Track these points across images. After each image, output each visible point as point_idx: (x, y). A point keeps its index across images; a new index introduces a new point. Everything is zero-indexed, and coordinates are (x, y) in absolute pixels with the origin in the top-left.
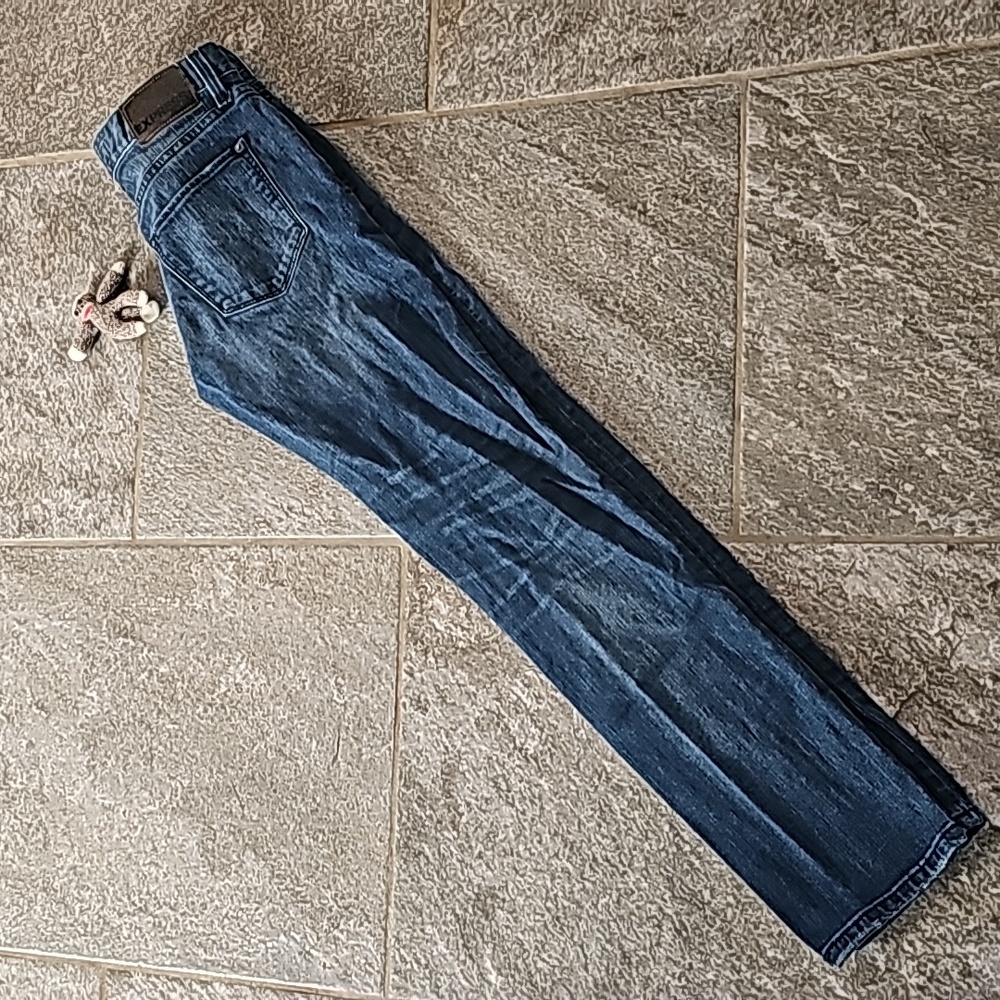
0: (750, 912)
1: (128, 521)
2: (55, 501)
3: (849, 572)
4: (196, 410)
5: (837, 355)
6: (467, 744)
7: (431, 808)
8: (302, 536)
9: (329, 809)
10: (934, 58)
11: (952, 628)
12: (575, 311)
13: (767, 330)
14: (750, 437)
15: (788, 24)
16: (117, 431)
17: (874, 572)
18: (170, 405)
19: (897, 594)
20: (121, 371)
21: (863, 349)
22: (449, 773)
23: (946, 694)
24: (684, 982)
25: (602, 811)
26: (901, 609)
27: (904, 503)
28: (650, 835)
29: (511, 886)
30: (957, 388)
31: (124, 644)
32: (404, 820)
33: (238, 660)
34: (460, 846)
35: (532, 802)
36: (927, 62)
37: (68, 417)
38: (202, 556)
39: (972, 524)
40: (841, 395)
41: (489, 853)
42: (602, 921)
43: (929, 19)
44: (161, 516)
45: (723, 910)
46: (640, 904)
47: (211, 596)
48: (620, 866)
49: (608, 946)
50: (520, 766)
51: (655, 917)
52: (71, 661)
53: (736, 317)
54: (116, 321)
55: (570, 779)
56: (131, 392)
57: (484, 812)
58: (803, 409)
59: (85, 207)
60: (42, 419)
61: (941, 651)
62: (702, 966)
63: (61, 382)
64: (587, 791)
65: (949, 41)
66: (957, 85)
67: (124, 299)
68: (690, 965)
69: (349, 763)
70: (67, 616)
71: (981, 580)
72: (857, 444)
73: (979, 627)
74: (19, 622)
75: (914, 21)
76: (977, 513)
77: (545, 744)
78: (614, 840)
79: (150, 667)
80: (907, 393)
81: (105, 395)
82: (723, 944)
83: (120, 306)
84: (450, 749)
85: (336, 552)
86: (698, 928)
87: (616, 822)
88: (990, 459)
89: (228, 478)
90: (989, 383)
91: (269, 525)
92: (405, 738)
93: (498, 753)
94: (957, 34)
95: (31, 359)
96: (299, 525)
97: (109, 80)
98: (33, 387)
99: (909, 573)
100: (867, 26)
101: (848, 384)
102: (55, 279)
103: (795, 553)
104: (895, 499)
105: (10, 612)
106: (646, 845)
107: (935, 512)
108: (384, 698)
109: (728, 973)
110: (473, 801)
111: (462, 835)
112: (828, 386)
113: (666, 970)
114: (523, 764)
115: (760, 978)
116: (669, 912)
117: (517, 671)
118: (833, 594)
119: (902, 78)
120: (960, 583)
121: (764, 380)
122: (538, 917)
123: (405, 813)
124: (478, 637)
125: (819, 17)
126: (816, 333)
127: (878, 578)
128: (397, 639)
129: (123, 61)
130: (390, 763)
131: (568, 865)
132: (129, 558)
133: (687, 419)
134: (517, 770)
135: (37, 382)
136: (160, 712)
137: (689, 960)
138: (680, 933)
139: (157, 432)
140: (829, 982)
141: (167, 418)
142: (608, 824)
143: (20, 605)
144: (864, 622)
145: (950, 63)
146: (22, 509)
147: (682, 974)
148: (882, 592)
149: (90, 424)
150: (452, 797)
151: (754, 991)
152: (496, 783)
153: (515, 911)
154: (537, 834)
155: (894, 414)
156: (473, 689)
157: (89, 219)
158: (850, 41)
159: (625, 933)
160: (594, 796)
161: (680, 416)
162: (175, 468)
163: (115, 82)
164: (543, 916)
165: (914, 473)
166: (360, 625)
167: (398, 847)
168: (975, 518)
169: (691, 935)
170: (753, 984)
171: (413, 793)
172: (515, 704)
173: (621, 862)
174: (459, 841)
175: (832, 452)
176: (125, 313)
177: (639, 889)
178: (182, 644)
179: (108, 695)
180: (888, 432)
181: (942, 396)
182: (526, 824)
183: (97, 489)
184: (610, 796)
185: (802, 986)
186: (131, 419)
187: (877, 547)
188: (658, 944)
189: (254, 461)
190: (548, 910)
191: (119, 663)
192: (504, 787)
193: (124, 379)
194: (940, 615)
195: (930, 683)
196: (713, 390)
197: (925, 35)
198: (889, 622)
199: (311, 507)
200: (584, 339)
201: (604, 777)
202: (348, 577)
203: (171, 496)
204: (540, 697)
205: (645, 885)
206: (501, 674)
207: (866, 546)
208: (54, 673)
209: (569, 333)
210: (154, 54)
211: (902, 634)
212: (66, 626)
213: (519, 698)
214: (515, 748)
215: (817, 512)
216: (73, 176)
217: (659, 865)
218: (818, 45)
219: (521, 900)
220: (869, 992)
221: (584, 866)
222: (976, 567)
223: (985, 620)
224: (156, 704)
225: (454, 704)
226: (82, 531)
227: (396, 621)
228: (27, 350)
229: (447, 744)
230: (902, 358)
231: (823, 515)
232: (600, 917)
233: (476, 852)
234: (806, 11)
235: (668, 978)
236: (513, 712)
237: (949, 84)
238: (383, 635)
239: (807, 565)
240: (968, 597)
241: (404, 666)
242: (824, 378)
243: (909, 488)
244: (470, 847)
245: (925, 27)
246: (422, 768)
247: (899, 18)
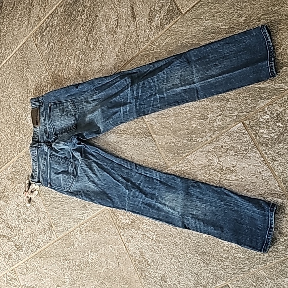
0: (215, 249)
1: (55, 235)
2: (39, 239)
3: (193, 161)
4: (56, 203)
5: (166, 116)
6: (142, 245)
7: (142, 264)
8: (88, 218)
9: (123, 276)
10: (151, 45)
11: (219, 161)
12: (114, 137)
13: (151, 119)
14: (160, 144)
15: (122, 55)
16: (44, 217)
17: (198, 158)
18: (51, 205)
19: (205, 160)
20: (38, 203)
21: (170, 112)
22: (142, 253)
23: (226, 176)
24: (211, 273)
25: (175, 244)
26: (207, 163)
27: (195, 140)
28: (187, 243)
29: (166, 272)
30: (192, 109)
31: (67, 262)
32: (138, 269)
33: (90, 253)
34: (152, 269)
35: (161, 250)
37: (34, 219)
38: (72, 234)
39: (210, 136)
40: (171, 124)
41: (158, 267)
42: (188, 269)
43: (146, 38)
44: (61, 230)
45: (210, 252)
46: (193, 260)
47: (78, 242)
48: (185, 254)
49: (192, 274)
50: (154, 244)
51: (197, 262)
52: (59, 272)
53: (144, 120)
54: (31, 193)
55: (165, 240)
56: (43, 207)
57: (153, 258)
58: (166, 131)
59: (16, 173)
60: (29, 223)
61: (220, 167)
62: (212, 267)
63: (29, 213)
64: (170, 241)
65: (152, 40)
66: (158, 47)
67: (31, 187)
68: (210, 268)
69: (122, 263)
70: (54, 263)
71: (219, 147)
72: (180, 133)
73: (224, 157)
74: (46, 270)
75: (143, 40)
76: (210, 133)
77: (156, 235)
78: (181, 249)
79: (74, 265)
80: (183, 116)
81: (38, 210)
82: (214, 260)
83: (31, 190)
84: (139, 248)
85: (96, 217)
86: (207, 259)
87: (179, 244)
88: (206, 120)
89: (69, 214)
90: (197, 104)
91: (81, 219)
92: (129, 251)
93: (148, 243)
94: (152, 37)
95: (21, 211)
96: (87, 216)
97: (8, 144)
98: (25, 217)
99: (204, 154)
100: (136, 46)
101: (171, 121)
102: (18, 191)
103: (181, 163)
104: (193, 140)
105: (43, 268)
106: (187, 246)
107: (202, 138)
108: (121, 244)
109: (218, 266)
110: (149, 257)
111: (151, 266)
112: (168, 124)
113: (206, 273)
114: (154, 242)
115: (225, 263)
116: (199, 259)
117: (143, 222)
118: (193, 167)
119: (148, 53)
120: (215, 150)
121: (156, 130)
122: (175, 276)
123: (138, 268)
124: (132, 219)
125: (126, 50)
126: (160, 114)
127: (199, 159)
128: (117, 230)
129: (9, 139)
130: (129, 258)
131: (175, 260)
132: (59, 243)
133: (146, 147)
134: (154, 245)
135: (25, 215)
136: (81, 273)
137: (209, 268)
138: (204, 262)
139: (51, 212)
140: (239, 256)
141: (51, 208)
142: (178, 246)
143: (44, 266)
144: (202, 170)
145: (154, 44)
146: (34, 244)
147: (210, 272)
148: (202, 161)
149: (38, 218)
150: (145, 259)
151: (226, 267)
152: (152, 250)
153: (170, 277)
154: (165, 257)
155: (183, 122)
156: (136, 232)
157: (18, 175)
158: (134, 51)
159: (194, 269)
160: (172, 241)
161: (145, 147)
162: (58, 218)
163: (9, 144)
164: (176, 275)
165: (194, 132)
166: (108, 231)
167: (140, 276)
168: (210, 135)
169: (207, 261)
170: (224, 265)
171: (137, 263)
172: (146, 230)
173: (185, 253)
174: (151, 268)
175: (176, 137)
176: (33, 190)
177: (191, 257)
178: (78, 256)
179: (69, 276)
180: (184, 126)
181: (190, 113)
182: (162, 256)
183: (46, 231)
184: (175, 239)
185: (234, 260)
186: (45, 212)
187: (195, 152)
188: (201, 268)
189: (71, 207)
190: (176, 273)
191: (68, 267)
192: (153, 250)
193: (40, 204)
194: (215, 159)
195: (221, 175)
196: (148, 138)
197: (147, 41)
198: (206, 167)
199: (87, 210)
200: (119, 142)
201: (171, 236)
202: (101, 221)
203: (60, 224)
204: (150, 225)
205: (192, 255)
206: (140, 225)
207: (193, 153)
208: (57, 277)
209: (115, 143)
210: (13, 134)
211: (210, 168)
212: (55, 265)
213: (146, 228)
214: (151, 240)
215: (180, 152)
216: (11, 168)
217: (192, 249)
218: (129, 56)
219: (170, 274)
220: (248, 253)
221: (178, 258)
222: (216, 145)
223: (224, 155)
224: (79, 272)
225: (135, 237)
226: (48, 242)
227: (115, 226)
228: (20, 209)
229: (138, 247)
230: (178, 109)
231: (182, 152)
232: (187, 268)
233: (156, 268)
234: (123, 51)
235: (207, 274)
236: (147, 232)
237: (157, 48)
238: (114, 230)
239: (185, 164)
240: (218, 152)
241: (121, 235)
242: (166, 123)
243: (194, 136)
244: (154, 268)
245: (146, 40)
246: (136, 256)
247: (140, 41)
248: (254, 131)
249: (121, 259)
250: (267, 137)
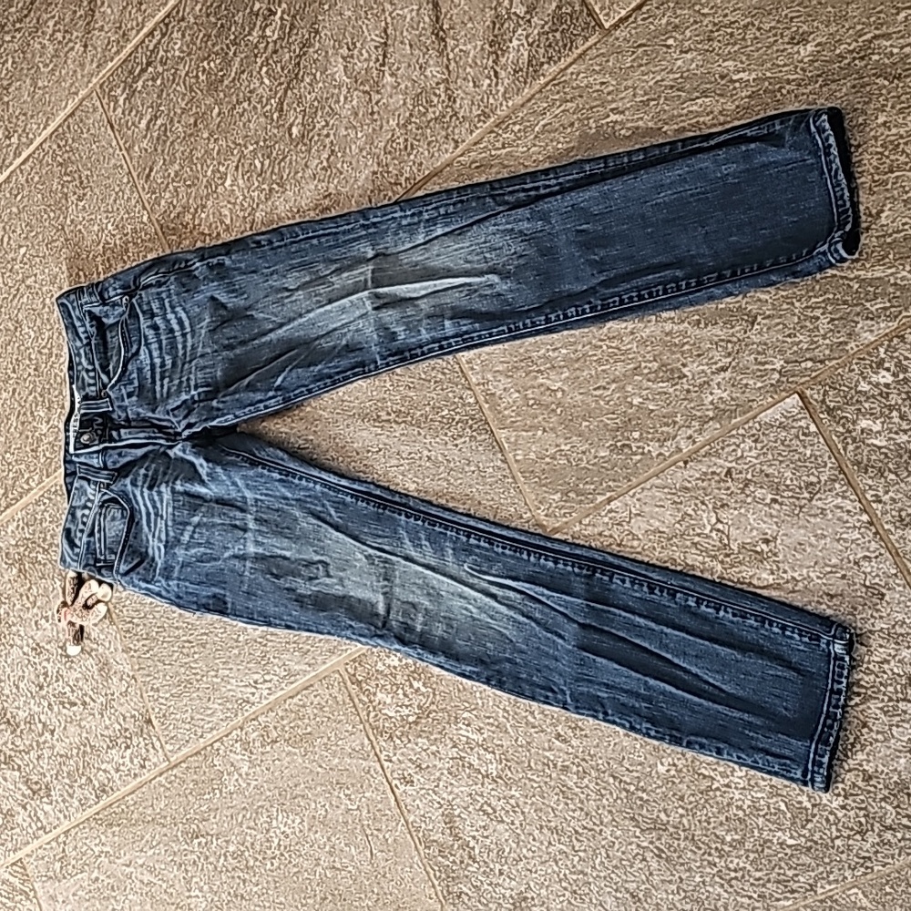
0: (699, 813)
1: (160, 751)
2: (108, 763)
3: (630, 518)
4: (165, 645)
5: (542, 368)
6: (451, 792)
7: (452, 855)
8: (272, 698)
9: (385, 894)
10: (496, 129)
11: (718, 520)
12: (365, 434)
13: (490, 376)
14: (518, 458)
15: (396, 162)
16: (124, 689)
17: (646, 509)
18: (148, 651)
19: (669, 516)
20: (107, 645)
21: (556, 354)
22: (449, 820)
23: (740, 572)
24: (683, 894)
25: (563, 792)
26: (677, 525)
27: (638, 447)
28: (603, 792)
29: (532, 884)
30: (629, 346)
31: (200, 844)
32: (438, 874)
33: (275, 814)
34: (484, 872)
35: (514, 812)
36: (493, 135)
37: (91, 697)
38: (218, 750)
39: (690, 437)
40: (559, 395)
41: (506, 867)
42: (605, 878)
43: (479, 106)
44: (179, 736)
45: (680, 822)
46: (623, 849)
47: (236, 776)
48: (595, 827)
49: (619, 895)
50: (493, 789)
51: (638, 854)
52: (172, 876)
53: (466, 379)
54: (85, 612)
55: (530, 780)
56: (120, 656)
57: (487, 837)
58: (540, 418)
59: (34, 542)
60: (75, 708)
61: (720, 541)
62: (688, 874)
63: (76, 675)
64: (546, 783)
65: (499, 112)
66: (519, 139)
67: (84, 592)
68: (680, 878)
69: (382, 851)
70: (154, 843)
71: (718, 475)
72: (587, 423)
73: (735, 509)
74: (128, 866)
75: (471, 112)
76: (689, 427)
77: (501, 763)
78: (582, 809)
79: (223, 852)
80: (599, 369)
81: (104, 666)
82: (694, 848)
83: (84, 600)
84: (442, 802)
85: (299, 697)
86: (671, 846)
87: (577, 795)
88: (677, 384)
89: (207, 683)
90: (647, 330)
91: (248, 702)
92: (409, 811)
93: (474, 787)
94: (501, 105)
95: (50, 669)
96: (267, 691)
97: (10, 447)
98: (60, 689)
99: (669, 497)
100: (444, 133)
101: (559, 384)
102: (38, 604)
103: (589, 525)
104: (631, 448)
105: (117, 861)
106: (604, 801)
107: (662, 442)
108: (381, 789)
109: (708, 870)
110: (476, 834)
111: (482, 863)
112: (548, 393)
113: (666, 891)
114: (494, 786)
115: (731, 862)
116: (645, 844)
117: (456, 718)
118: (628, 540)
119: (484, 155)
120: (705, 484)
121: (506, 412)
122: (561, 899)
123: (436, 868)
124: (420, 707)
125: (412, 145)
126: (522, 361)
127: (651, 511)
128: (369, 739)
129: (12, 430)
130: (408, 836)
131: (561, 846)
132: (173, 778)
133: (473, 468)
134: (493, 793)
135: (60, 683)
136: (244, 881)
137: (677, 875)
138: (659, 856)
139: (149, 675)
140: (779, 838)
141: (150, 663)
142: (572, 799)
143: (122, 852)
144: (659, 550)
145: (507, 127)
146: (91, 781)
147: (678, 888)
148: (659, 521)
149: (106, 695)
150: (460, 838)
151: (733, 875)
152: (484, 811)
153: (544, 903)
154: (530, 834)
155: (598, 388)
156: (434, 748)
157: (41, 550)
158: (439, 150)
159: (624, 877)
160: (552, 783)
161: (467, 469)
162: (172, 695)
163: (14, 446)
164: (564, 895)
165: (634, 423)
166: (340, 743)
167: (444, 897)
168: (690, 432)
169: (669, 854)
170: (729, 869)
171: (434, 850)
172: (467, 743)
173: (595, 824)
174: (482, 870)
175: (575, 438)
176: (89, 603)
177: (617, 838)
178: (234, 822)
179: (206, 888)
180: (602, 403)
181: (623, 358)
182: (518, 831)
183: (131, 739)
184: (563, 777)
185: (763, 851)
186: (128, 676)
187: (639, 490)
188: (651, 874)
189: (217, 661)
190: (565, 889)
191: (202, 860)
192: (490, 811)
193: (112, 649)
194: (705, 515)
195: (725, 569)
196: (479, 438)
197: (482, 118)
198: (675, 540)
199: (269, 673)
200: (380, 450)
201: (551, 766)
202: (315, 711)
203: (178, 717)
204: (481, 729)
205: (619, 833)
206: (447, 726)
207: (631, 493)
208: (165, 891)
209: (368, 451)
210: (28, 413)
211: (688, 543)
212: (157, 852)
213: (468, 738)
214: (483, 777)
215: (588, 487)
216: (18, 526)
217: (621, 812)
218: (421, 164)
219: (543, 892)
220: (810, 831)
221: (571, 841)
222: (709, 467)
223: (736, 502)
224: (239, 877)
225: (428, 767)
226: (135, 775)
227: (361, 727)
228: (45, 664)
229: (439, 800)
230: (584, 346)
231: (593, 487)
232: (602, 874)
233: (497, 872)
234: (402, 147)
235: (671, 897)
236: (469, 750)
237: (514, 141)
238: (358, 742)
239: (601, 529)
240: (716, 491)
241: (382, 757)
242: (542, 389)
243: (636, 435)
244: (491, 870)
245: (479, 112)
246: (431, 827)
247: (460, 116)
248: (838, 423)
249: (381, 836)
250: (884, 443)
